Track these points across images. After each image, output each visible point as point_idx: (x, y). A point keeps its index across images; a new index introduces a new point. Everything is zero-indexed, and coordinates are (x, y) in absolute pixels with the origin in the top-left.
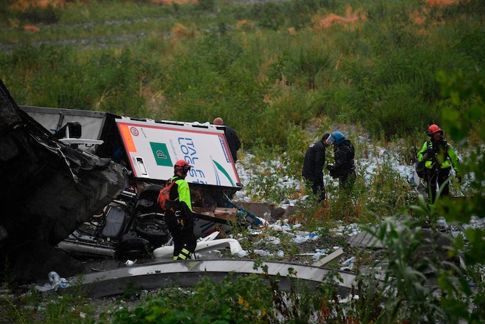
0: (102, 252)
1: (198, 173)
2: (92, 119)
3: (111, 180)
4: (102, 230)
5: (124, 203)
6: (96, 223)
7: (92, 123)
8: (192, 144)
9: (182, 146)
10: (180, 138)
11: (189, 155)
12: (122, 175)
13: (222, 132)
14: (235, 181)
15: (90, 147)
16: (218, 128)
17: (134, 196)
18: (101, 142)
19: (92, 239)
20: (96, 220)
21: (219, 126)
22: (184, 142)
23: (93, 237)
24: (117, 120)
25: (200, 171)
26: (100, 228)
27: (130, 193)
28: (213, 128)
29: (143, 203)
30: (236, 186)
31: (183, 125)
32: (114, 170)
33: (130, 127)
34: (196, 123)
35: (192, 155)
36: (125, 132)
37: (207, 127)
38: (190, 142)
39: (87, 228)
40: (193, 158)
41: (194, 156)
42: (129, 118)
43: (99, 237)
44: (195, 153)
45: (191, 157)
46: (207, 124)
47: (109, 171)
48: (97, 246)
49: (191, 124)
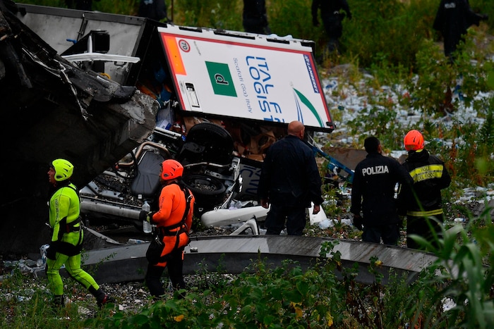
0: (130, 214)
1: (272, 107)
2: (126, 27)
3: (135, 117)
4: (132, 183)
5: (163, 146)
6: (123, 174)
7: (126, 32)
8: (266, 66)
9: (251, 68)
10: (248, 57)
11: (260, 81)
12: (151, 111)
13: (310, 49)
14: (325, 119)
15: (122, 66)
16: (303, 44)
17: (178, 137)
18: (136, 60)
19: (116, 196)
20: (124, 168)
21: (305, 41)
22: (254, 63)
23: (118, 194)
24: (160, 29)
25: (275, 104)
26: (129, 181)
27: (173, 133)
28: (296, 44)
29: (191, 147)
30: (326, 127)
31: (253, 38)
32: (140, 103)
33: (178, 39)
34: (274, 36)
35: (264, 80)
36: (171, 46)
37: (288, 43)
38: (262, 62)
39: (111, 180)
40: (267, 86)
41: (268, 82)
42: (177, 27)
43: (127, 193)
44: (270, 78)
45: (264, 84)
46: (289, 38)
47: (134, 105)
48: (123, 206)
49: (265, 37)
